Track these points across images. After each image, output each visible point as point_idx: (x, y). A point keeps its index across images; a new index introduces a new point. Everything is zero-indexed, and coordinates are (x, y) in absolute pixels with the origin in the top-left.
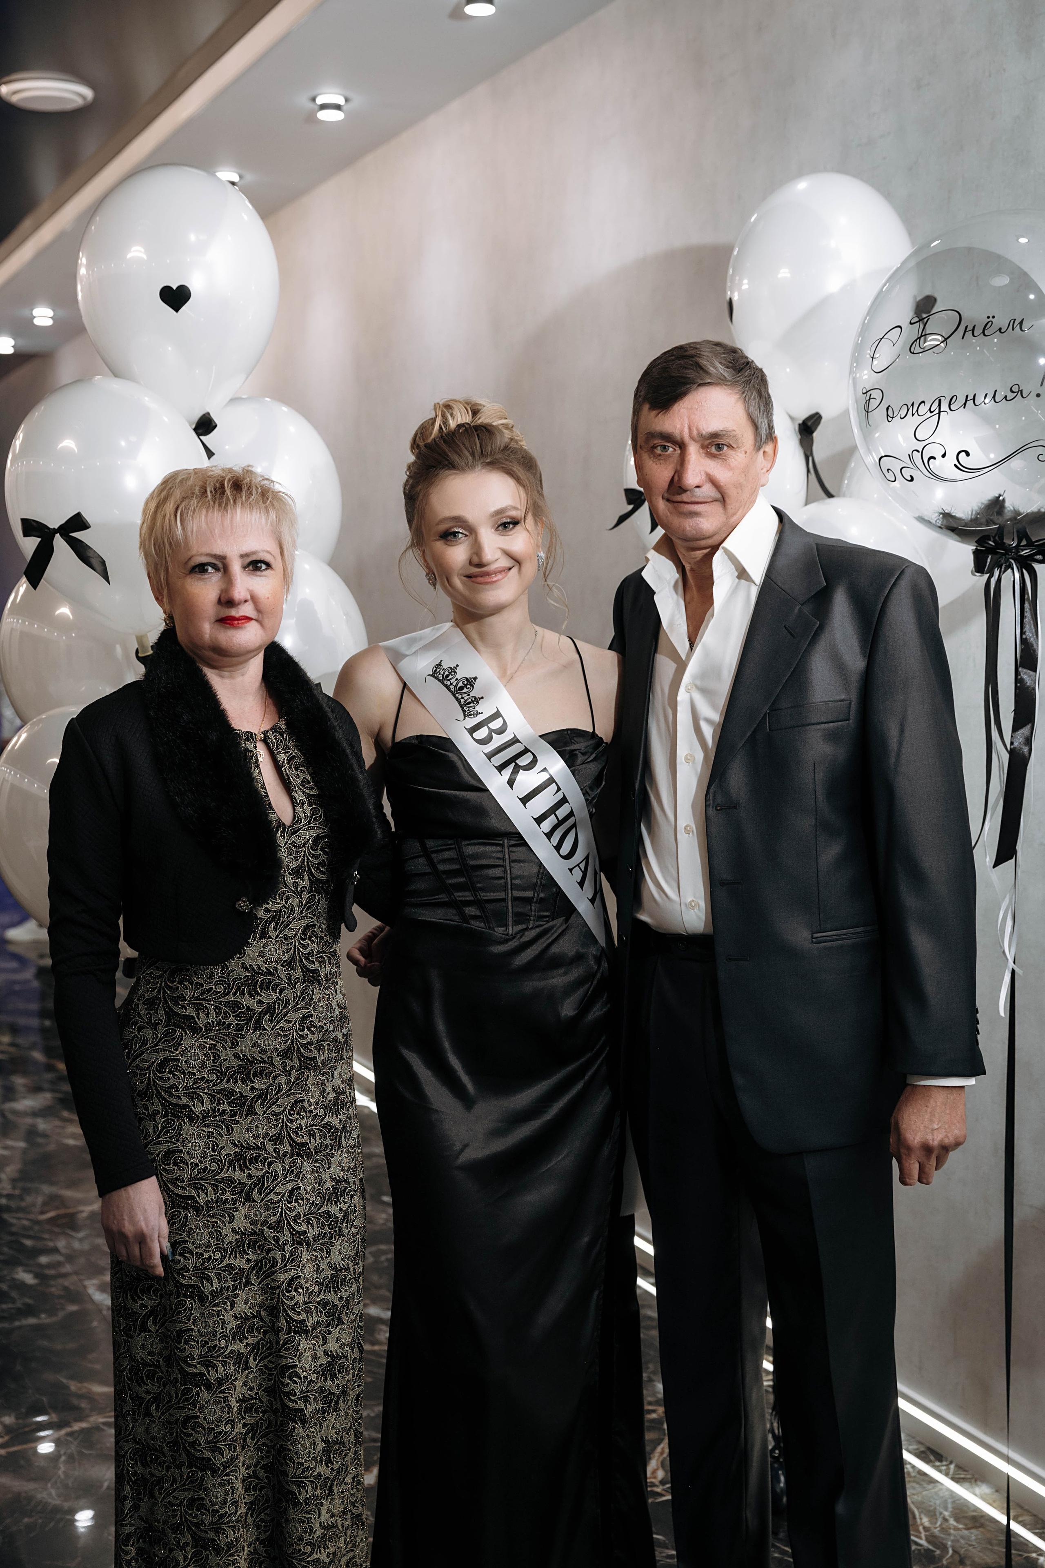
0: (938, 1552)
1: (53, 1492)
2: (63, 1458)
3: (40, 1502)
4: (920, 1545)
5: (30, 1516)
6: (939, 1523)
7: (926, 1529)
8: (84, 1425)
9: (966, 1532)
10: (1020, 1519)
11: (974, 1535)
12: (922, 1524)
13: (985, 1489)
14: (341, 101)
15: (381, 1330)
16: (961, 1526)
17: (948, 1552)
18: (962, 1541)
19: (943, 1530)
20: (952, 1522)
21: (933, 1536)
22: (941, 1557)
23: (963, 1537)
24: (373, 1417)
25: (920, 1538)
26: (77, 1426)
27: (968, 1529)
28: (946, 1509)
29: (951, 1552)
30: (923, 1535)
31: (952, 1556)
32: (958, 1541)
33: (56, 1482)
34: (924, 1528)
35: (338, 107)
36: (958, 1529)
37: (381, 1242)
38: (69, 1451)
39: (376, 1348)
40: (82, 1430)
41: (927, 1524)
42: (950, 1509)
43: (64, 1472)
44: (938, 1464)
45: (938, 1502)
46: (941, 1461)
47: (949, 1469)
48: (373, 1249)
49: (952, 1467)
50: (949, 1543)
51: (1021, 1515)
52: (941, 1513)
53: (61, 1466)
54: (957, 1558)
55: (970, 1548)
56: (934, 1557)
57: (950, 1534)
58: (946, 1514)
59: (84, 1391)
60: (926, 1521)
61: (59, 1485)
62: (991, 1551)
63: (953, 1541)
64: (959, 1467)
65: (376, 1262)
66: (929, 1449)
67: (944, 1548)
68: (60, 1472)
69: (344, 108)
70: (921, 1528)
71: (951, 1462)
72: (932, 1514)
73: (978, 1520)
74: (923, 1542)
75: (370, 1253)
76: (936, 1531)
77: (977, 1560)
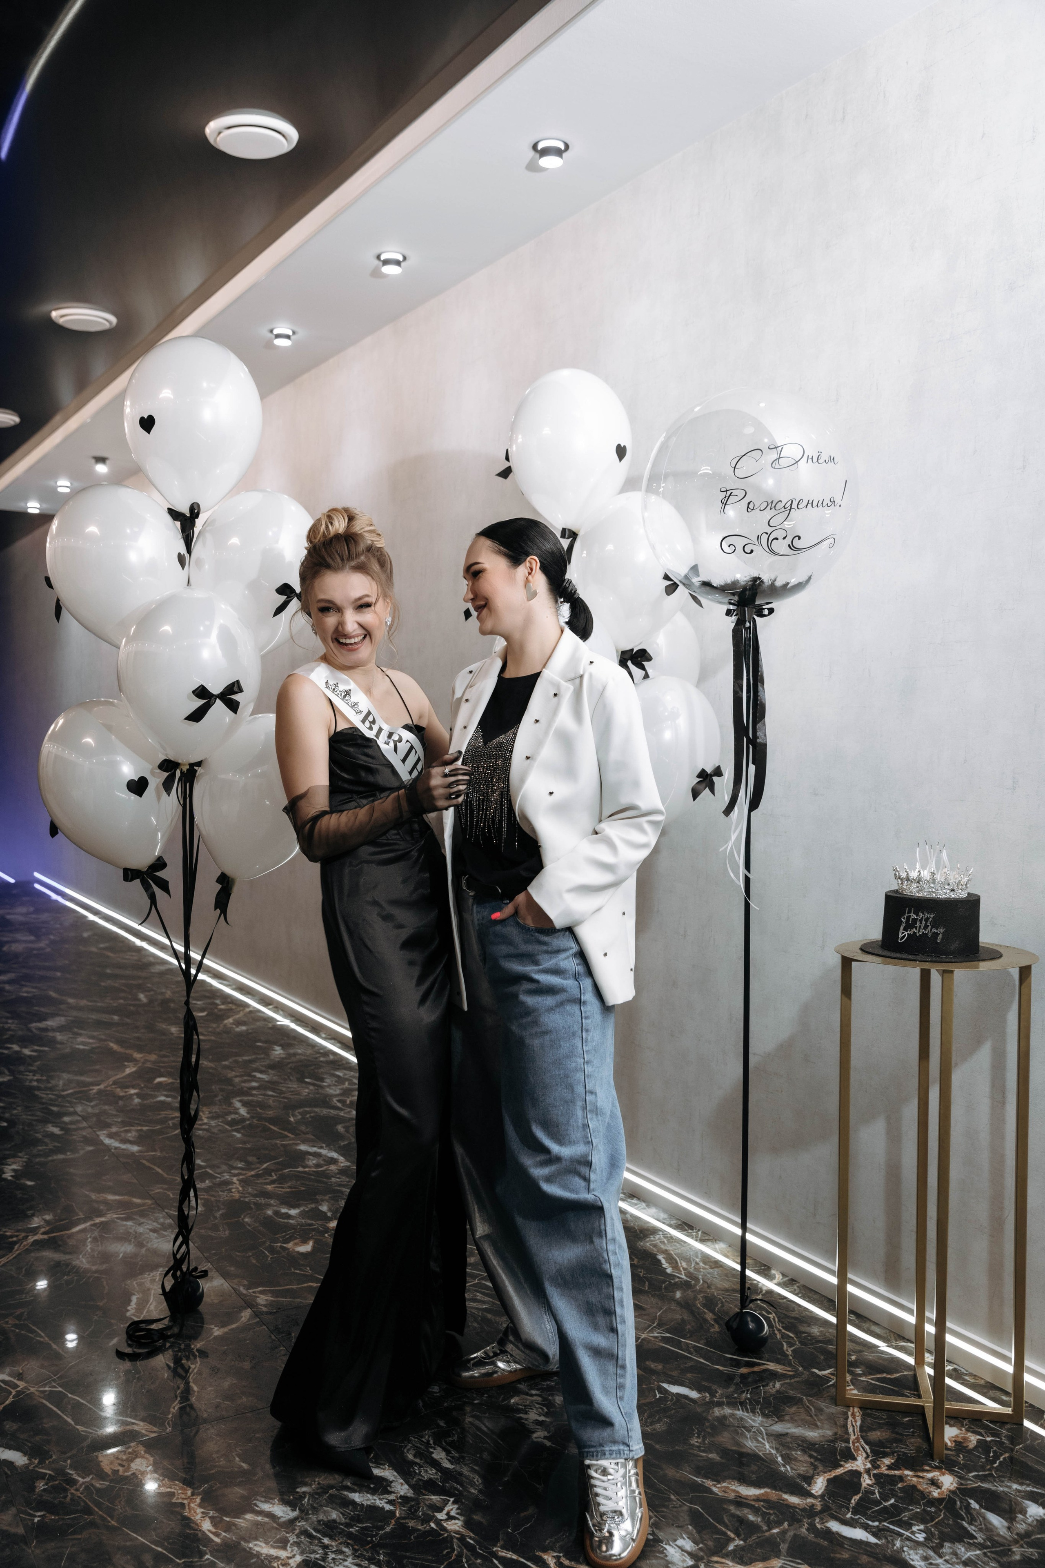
0: (693, 1282)
1: (84, 1261)
2: (89, 1240)
3: (75, 1267)
5: (68, 1275)
6: (693, 1265)
8: (103, 1219)
9: (711, 1270)
11: (716, 1272)
13: (721, 1245)
16: (707, 1267)
18: (708, 1276)
19: (695, 1269)
20: (701, 1264)
21: (690, 1273)
22: (695, 1285)
23: (709, 1273)
24: (308, 1211)
25: (682, 1274)
26: (98, 1220)
27: (712, 1268)
28: (697, 1258)
29: (701, 1281)
30: (684, 1272)
31: (702, 1284)
32: (706, 1275)
33: (85, 1254)
34: (683, 1268)
36: (706, 1269)
37: (307, 1107)
38: (93, 1235)
40: (102, 1223)
42: (700, 1257)
43: (91, 1248)
44: (690, 1231)
45: (692, 1253)
46: (692, 1230)
47: (698, 1234)
48: (301, 1110)
49: (700, 1233)
50: (700, 1277)
52: (694, 1260)
53: (89, 1244)
54: (706, 1285)
57: (700, 1272)
59: (102, 1198)
60: (684, 1264)
61: (87, 1256)
64: (704, 1233)
66: (684, 1223)
67: (697, 1279)
68: (88, 1248)
70: (681, 1269)
71: (699, 1230)
72: (688, 1260)
73: (717, 1264)
74: (683, 1277)
75: (299, 1113)
76: (692, 1270)
77: (719, 1286)
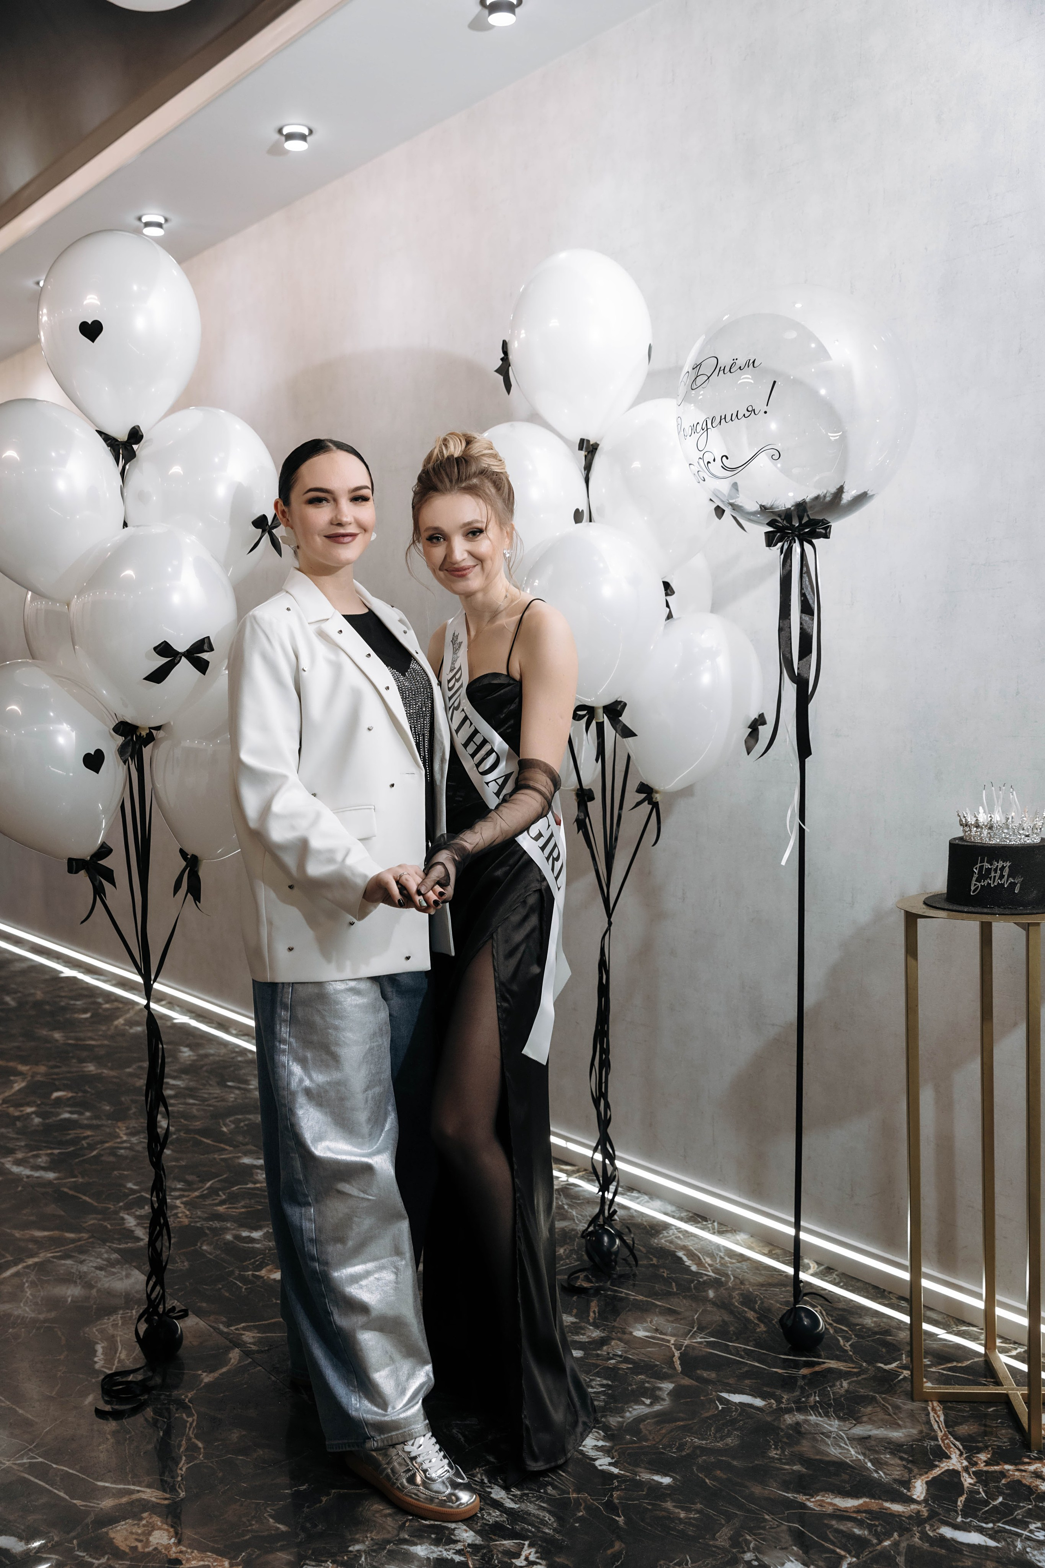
0: (723, 1279)
1: (27, 1309)
2: (27, 1285)
3: (18, 1317)
5: (14, 1327)
6: (718, 1260)
8: (36, 1260)
9: (739, 1265)
11: (745, 1265)
12: (706, 1262)
13: (741, 1237)
16: (734, 1261)
18: (739, 1272)
19: (722, 1264)
20: (727, 1259)
21: (717, 1269)
22: (727, 1282)
23: (737, 1268)
26: (30, 1261)
27: (739, 1262)
28: (720, 1251)
29: (732, 1278)
30: (710, 1269)
31: (734, 1281)
32: (735, 1272)
33: (26, 1301)
34: (709, 1265)
36: (733, 1263)
38: (30, 1279)
40: (36, 1264)
42: (723, 1251)
43: (31, 1294)
44: (705, 1223)
45: (713, 1247)
46: (707, 1221)
47: (714, 1225)
48: (232, 1118)
49: (716, 1224)
50: (730, 1272)
52: (717, 1254)
53: (27, 1290)
54: (738, 1281)
55: (747, 1275)
56: (722, 1282)
57: (728, 1267)
58: (721, 1254)
59: (28, 1236)
60: (708, 1260)
61: (29, 1303)
62: (760, 1275)
64: (720, 1224)
66: (695, 1214)
67: (727, 1275)
68: (28, 1294)
70: (707, 1265)
71: (714, 1221)
72: (712, 1256)
73: (743, 1258)
74: (711, 1274)
76: (718, 1266)
77: (752, 1281)
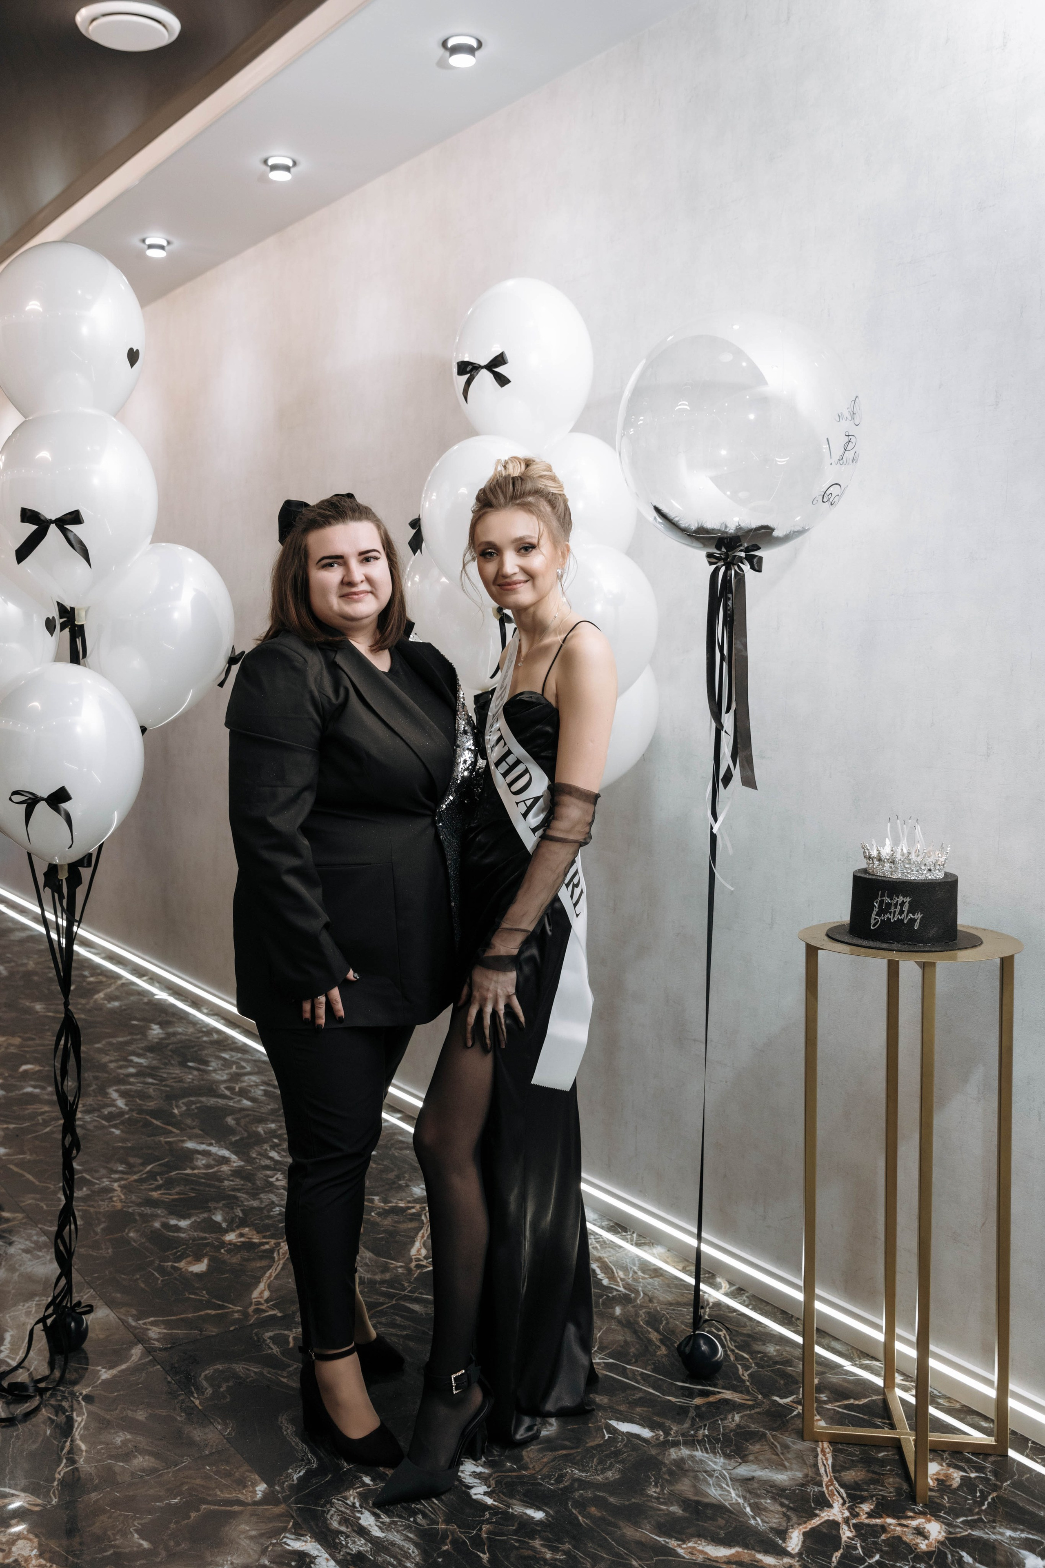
0: (633, 1295)
4: (620, 1291)
6: (631, 1275)
7: (622, 1280)
9: (651, 1280)
10: (687, 1269)
11: (656, 1281)
12: (619, 1276)
13: (660, 1250)
14: (164, 243)
15: (198, 1159)
16: (646, 1276)
17: (640, 1295)
18: (649, 1287)
19: (634, 1279)
20: (640, 1273)
21: (628, 1284)
22: (636, 1299)
23: (649, 1284)
24: (199, 1222)
25: (620, 1287)
27: (650, 1276)
28: (635, 1265)
29: (642, 1294)
30: (621, 1284)
31: (643, 1297)
32: (646, 1286)
34: (621, 1279)
35: (162, 247)
36: (646, 1279)
37: (191, 1096)
39: (196, 1171)
41: (622, 1276)
42: (637, 1265)
44: (624, 1234)
45: (628, 1261)
46: (627, 1232)
47: (634, 1237)
49: (635, 1235)
50: (640, 1289)
51: (688, 1266)
52: (631, 1268)
54: (647, 1299)
55: (655, 1291)
56: (631, 1299)
57: (640, 1282)
58: (635, 1268)
60: (621, 1274)
62: (670, 1292)
63: (642, 1287)
64: (641, 1233)
65: (188, 1110)
66: (617, 1223)
67: (637, 1292)
69: (166, 248)
70: (618, 1279)
71: (636, 1231)
72: (625, 1269)
74: (621, 1289)
75: (183, 1103)
76: (630, 1281)
77: (661, 1299)
